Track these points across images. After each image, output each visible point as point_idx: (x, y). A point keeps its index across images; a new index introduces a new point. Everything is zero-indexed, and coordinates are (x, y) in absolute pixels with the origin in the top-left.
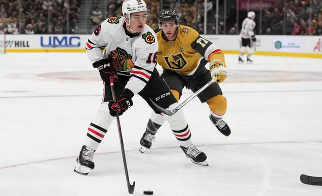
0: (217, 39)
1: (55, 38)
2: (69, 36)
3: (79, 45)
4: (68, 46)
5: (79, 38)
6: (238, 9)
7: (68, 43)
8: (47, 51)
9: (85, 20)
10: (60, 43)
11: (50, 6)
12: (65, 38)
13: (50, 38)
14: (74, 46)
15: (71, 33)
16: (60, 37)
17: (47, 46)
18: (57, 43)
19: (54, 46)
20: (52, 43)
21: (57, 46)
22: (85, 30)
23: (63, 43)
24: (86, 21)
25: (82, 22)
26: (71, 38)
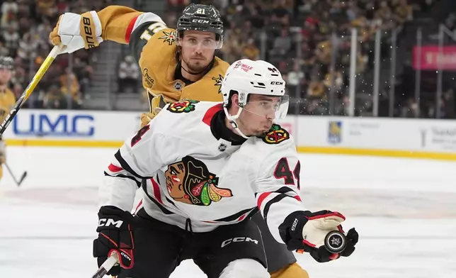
0: (376, 126)
1: (43, 117)
2: (71, 114)
3: (92, 132)
4: (69, 134)
5: (91, 118)
6: (418, 66)
7: (70, 128)
8: (25, 144)
9: (105, 81)
10: (53, 127)
11: (33, 50)
12: (64, 118)
13: (33, 117)
14: (81, 135)
15: (76, 107)
16: (53, 115)
17: (26, 133)
18: (46, 128)
19: (41, 133)
20: (36, 127)
21: (46, 134)
22: (106, 102)
23: (60, 128)
24: (107, 84)
25: (99, 86)
26: (75, 118)
